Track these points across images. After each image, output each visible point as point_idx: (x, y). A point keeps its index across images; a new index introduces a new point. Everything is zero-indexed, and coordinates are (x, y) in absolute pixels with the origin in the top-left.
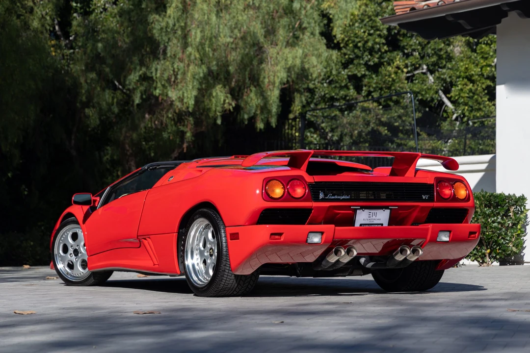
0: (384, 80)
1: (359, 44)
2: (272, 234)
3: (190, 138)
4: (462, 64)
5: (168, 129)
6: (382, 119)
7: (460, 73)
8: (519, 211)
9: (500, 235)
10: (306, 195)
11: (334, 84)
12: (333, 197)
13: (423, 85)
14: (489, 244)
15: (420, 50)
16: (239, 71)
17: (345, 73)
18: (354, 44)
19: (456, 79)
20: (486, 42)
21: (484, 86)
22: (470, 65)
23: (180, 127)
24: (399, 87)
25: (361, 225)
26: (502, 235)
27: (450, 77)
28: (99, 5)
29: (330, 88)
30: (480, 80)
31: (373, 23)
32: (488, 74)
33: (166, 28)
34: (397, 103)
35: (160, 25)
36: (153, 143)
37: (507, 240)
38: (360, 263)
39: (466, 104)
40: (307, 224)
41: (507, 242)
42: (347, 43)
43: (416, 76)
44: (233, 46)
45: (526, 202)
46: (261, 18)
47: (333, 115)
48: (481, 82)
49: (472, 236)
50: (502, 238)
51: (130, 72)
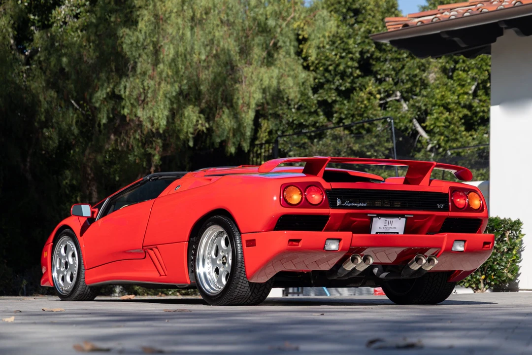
0: (356, 106)
1: (331, 68)
2: (290, 240)
3: (158, 161)
4: (438, 91)
5: (134, 151)
6: (354, 148)
7: (436, 100)
8: (514, 235)
9: (495, 260)
10: (323, 201)
11: (302, 109)
12: (350, 204)
13: (397, 113)
14: (484, 269)
15: (394, 75)
16: (211, 90)
17: (314, 98)
18: (325, 67)
19: (432, 107)
20: (463, 68)
21: (461, 115)
22: (446, 92)
23: (147, 149)
24: (372, 114)
25: (377, 233)
26: (497, 260)
27: (425, 105)
28: (59, 18)
29: (299, 114)
30: (457, 109)
31: (345, 45)
32: (466, 102)
33: (137, 42)
34: (369, 131)
35: (130, 40)
36: (119, 166)
37: (502, 266)
38: (373, 274)
39: (442, 134)
40: (324, 231)
41: (502, 267)
42: (318, 66)
43: (389, 104)
44: (205, 64)
45: (522, 227)
46: (235, 35)
47: (302, 142)
48: (458, 110)
49: (487, 246)
50: (497, 264)
51: (97, 89)
